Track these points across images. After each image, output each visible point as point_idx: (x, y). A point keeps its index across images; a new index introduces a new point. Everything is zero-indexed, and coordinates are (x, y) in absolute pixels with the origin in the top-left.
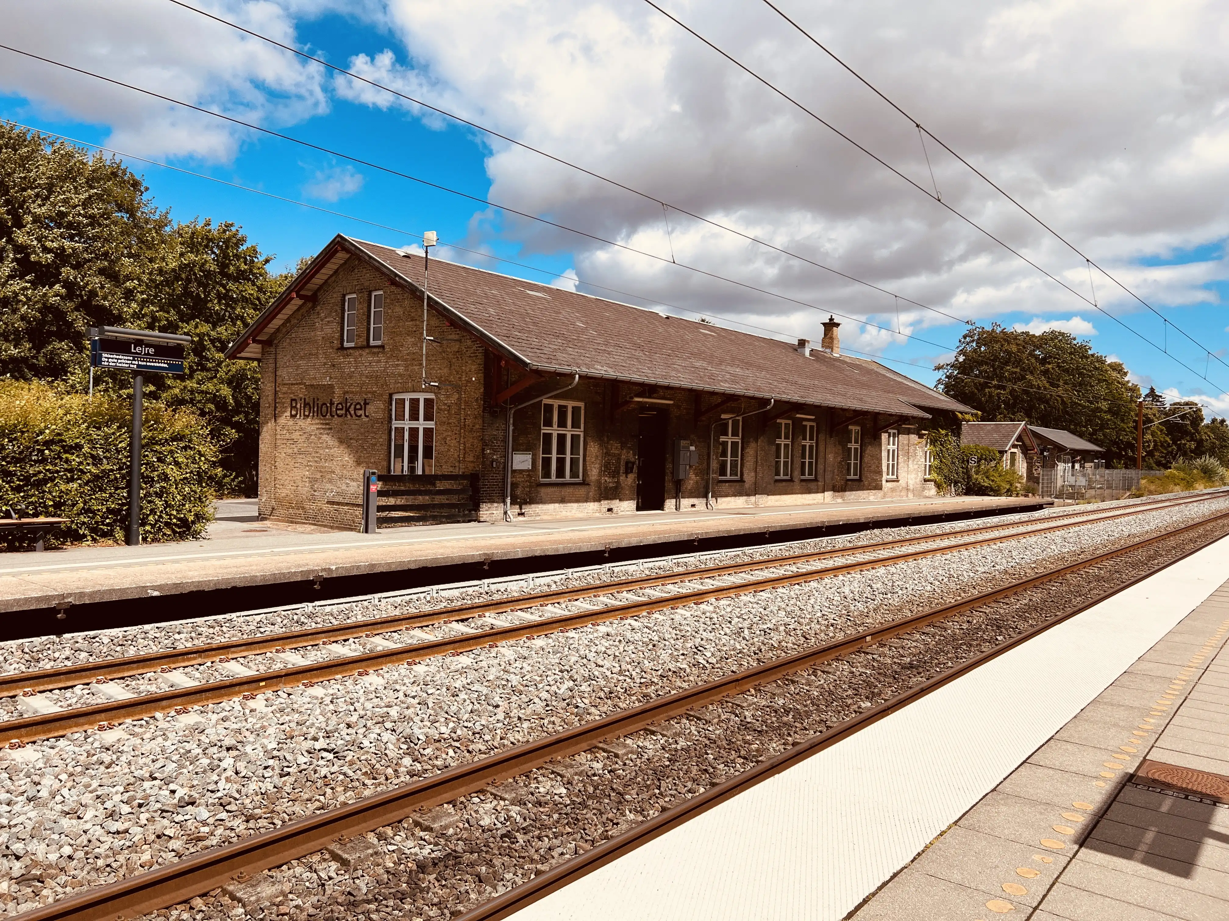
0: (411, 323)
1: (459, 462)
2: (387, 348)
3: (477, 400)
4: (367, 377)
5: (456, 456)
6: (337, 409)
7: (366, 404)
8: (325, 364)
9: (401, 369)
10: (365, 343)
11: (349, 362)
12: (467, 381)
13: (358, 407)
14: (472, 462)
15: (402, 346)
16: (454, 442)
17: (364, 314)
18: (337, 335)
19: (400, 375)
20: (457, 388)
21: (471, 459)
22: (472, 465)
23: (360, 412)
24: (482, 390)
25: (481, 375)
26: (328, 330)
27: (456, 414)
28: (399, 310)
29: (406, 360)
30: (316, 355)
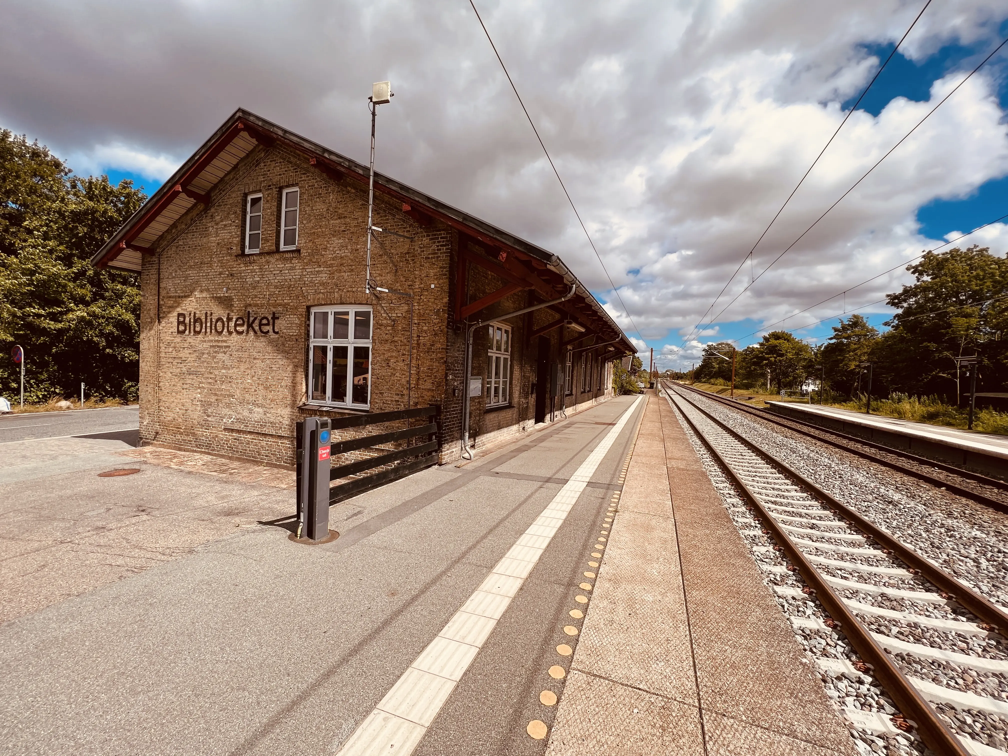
0: (338, 221)
1: (409, 389)
2: (304, 253)
3: (437, 313)
4: (276, 287)
5: (404, 381)
6: (236, 325)
7: (275, 318)
8: (221, 274)
9: (324, 277)
10: (274, 248)
11: (253, 271)
12: (423, 289)
13: (264, 321)
14: (429, 390)
15: (325, 249)
16: (401, 364)
17: (272, 214)
18: (237, 240)
19: (323, 284)
20: (407, 298)
21: (428, 385)
22: (429, 393)
23: (265, 329)
24: (446, 300)
25: (445, 282)
26: (224, 235)
27: (404, 329)
28: (320, 207)
29: (331, 266)
30: (210, 264)
